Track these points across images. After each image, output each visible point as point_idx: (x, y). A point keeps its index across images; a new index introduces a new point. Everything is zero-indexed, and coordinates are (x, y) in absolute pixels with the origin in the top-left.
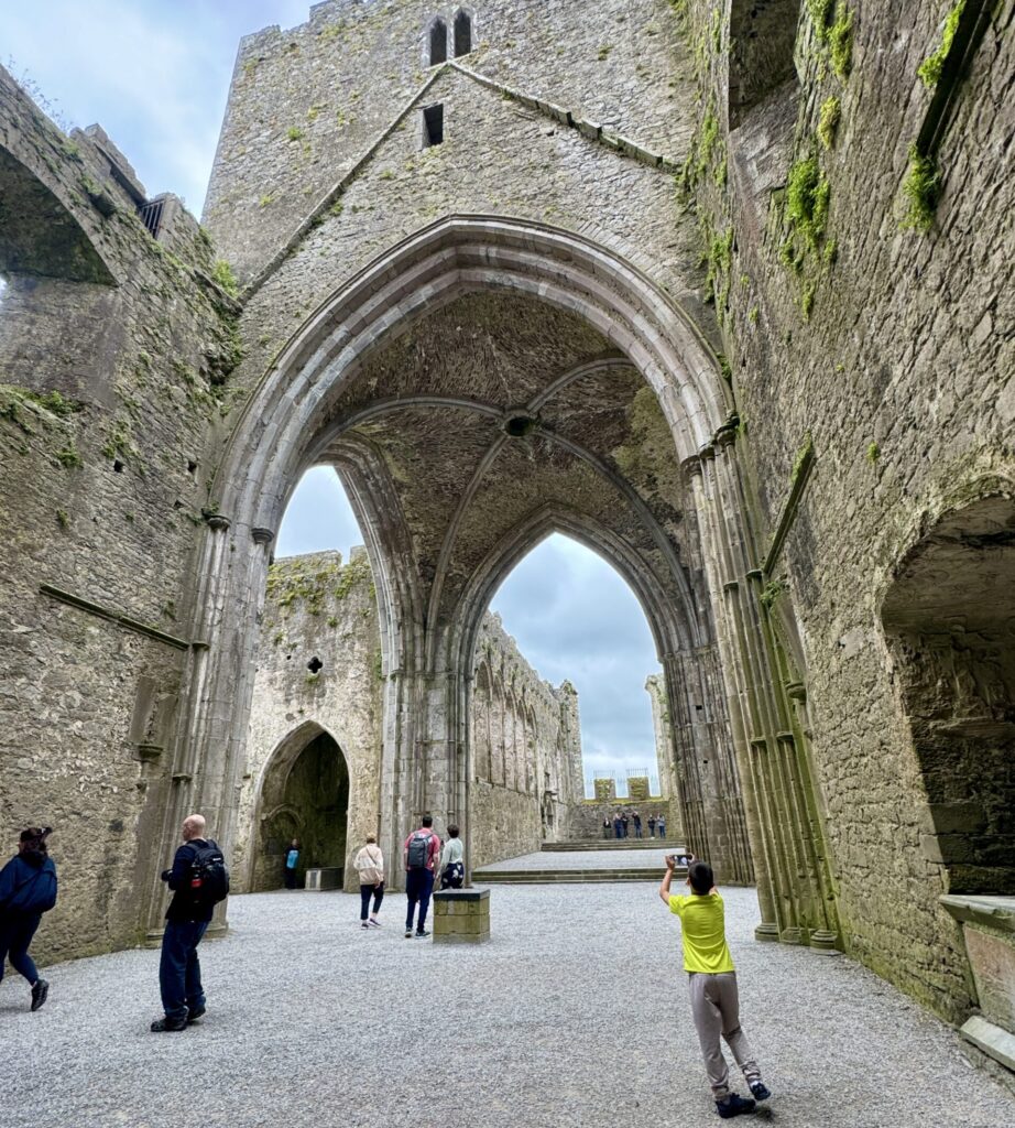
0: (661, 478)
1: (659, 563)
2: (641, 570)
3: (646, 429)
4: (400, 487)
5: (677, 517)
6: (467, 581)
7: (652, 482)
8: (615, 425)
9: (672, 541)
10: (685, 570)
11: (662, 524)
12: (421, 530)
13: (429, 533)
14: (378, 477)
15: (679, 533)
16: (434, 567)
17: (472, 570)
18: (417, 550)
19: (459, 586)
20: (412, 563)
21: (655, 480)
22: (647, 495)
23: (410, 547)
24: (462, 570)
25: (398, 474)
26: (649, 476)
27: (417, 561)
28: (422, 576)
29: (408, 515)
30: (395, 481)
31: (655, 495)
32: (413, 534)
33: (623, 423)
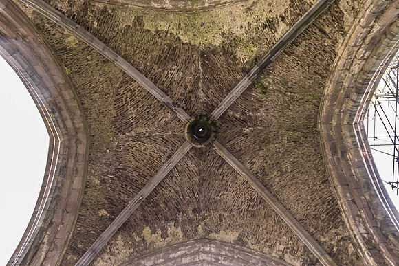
0: (265, 16)
3: (223, 34)
4: (240, 241)
7: (270, 24)
8: (216, 59)
12: (282, 247)
13: (286, 243)
14: (223, 253)
19: (351, 250)
21: (268, 20)
24: (337, 234)
26: (265, 26)
32: (281, 258)
33: (214, 52)
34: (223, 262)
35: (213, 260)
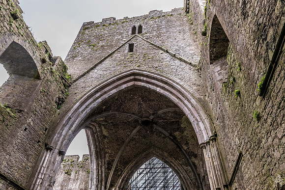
0: (190, 143)
1: (190, 172)
2: (184, 173)
3: (185, 127)
4: (105, 137)
5: (196, 156)
6: (122, 171)
7: (187, 144)
8: (176, 125)
9: (194, 164)
10: (199, 175)
11: (191, 158)
12: (110, 152)
13: (112, 153)
14: (98, 133)
15: (196, 162)
16: (112, 165)
17: (125, 167)
18: (107, 159)
19: (119, 173)
20: (105, 163)
22: (185, 148)
23: (105, 157)
24: (121, 167)
25: (105, 133)
26: (186, 142)
27: (106, 163)
28: (107, 168)
29: (106, 146)
30: (104, 135)
31: (188, 148)
32: (106, 153)
33: (178, 125)
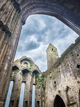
34: (65, 14)
35: (62, 12)
